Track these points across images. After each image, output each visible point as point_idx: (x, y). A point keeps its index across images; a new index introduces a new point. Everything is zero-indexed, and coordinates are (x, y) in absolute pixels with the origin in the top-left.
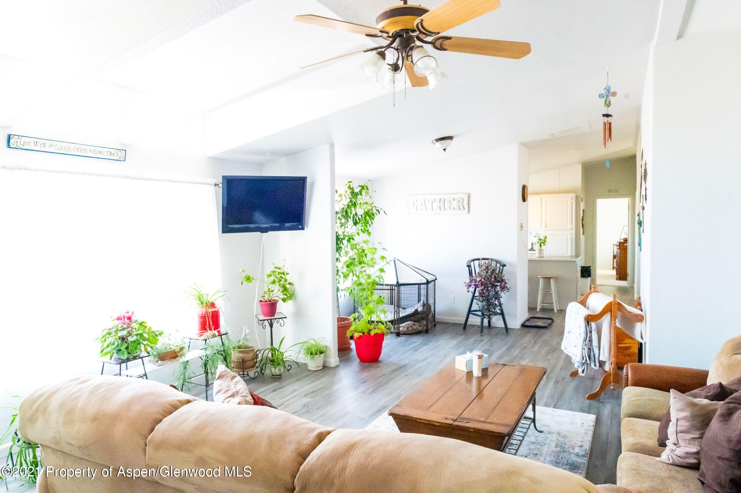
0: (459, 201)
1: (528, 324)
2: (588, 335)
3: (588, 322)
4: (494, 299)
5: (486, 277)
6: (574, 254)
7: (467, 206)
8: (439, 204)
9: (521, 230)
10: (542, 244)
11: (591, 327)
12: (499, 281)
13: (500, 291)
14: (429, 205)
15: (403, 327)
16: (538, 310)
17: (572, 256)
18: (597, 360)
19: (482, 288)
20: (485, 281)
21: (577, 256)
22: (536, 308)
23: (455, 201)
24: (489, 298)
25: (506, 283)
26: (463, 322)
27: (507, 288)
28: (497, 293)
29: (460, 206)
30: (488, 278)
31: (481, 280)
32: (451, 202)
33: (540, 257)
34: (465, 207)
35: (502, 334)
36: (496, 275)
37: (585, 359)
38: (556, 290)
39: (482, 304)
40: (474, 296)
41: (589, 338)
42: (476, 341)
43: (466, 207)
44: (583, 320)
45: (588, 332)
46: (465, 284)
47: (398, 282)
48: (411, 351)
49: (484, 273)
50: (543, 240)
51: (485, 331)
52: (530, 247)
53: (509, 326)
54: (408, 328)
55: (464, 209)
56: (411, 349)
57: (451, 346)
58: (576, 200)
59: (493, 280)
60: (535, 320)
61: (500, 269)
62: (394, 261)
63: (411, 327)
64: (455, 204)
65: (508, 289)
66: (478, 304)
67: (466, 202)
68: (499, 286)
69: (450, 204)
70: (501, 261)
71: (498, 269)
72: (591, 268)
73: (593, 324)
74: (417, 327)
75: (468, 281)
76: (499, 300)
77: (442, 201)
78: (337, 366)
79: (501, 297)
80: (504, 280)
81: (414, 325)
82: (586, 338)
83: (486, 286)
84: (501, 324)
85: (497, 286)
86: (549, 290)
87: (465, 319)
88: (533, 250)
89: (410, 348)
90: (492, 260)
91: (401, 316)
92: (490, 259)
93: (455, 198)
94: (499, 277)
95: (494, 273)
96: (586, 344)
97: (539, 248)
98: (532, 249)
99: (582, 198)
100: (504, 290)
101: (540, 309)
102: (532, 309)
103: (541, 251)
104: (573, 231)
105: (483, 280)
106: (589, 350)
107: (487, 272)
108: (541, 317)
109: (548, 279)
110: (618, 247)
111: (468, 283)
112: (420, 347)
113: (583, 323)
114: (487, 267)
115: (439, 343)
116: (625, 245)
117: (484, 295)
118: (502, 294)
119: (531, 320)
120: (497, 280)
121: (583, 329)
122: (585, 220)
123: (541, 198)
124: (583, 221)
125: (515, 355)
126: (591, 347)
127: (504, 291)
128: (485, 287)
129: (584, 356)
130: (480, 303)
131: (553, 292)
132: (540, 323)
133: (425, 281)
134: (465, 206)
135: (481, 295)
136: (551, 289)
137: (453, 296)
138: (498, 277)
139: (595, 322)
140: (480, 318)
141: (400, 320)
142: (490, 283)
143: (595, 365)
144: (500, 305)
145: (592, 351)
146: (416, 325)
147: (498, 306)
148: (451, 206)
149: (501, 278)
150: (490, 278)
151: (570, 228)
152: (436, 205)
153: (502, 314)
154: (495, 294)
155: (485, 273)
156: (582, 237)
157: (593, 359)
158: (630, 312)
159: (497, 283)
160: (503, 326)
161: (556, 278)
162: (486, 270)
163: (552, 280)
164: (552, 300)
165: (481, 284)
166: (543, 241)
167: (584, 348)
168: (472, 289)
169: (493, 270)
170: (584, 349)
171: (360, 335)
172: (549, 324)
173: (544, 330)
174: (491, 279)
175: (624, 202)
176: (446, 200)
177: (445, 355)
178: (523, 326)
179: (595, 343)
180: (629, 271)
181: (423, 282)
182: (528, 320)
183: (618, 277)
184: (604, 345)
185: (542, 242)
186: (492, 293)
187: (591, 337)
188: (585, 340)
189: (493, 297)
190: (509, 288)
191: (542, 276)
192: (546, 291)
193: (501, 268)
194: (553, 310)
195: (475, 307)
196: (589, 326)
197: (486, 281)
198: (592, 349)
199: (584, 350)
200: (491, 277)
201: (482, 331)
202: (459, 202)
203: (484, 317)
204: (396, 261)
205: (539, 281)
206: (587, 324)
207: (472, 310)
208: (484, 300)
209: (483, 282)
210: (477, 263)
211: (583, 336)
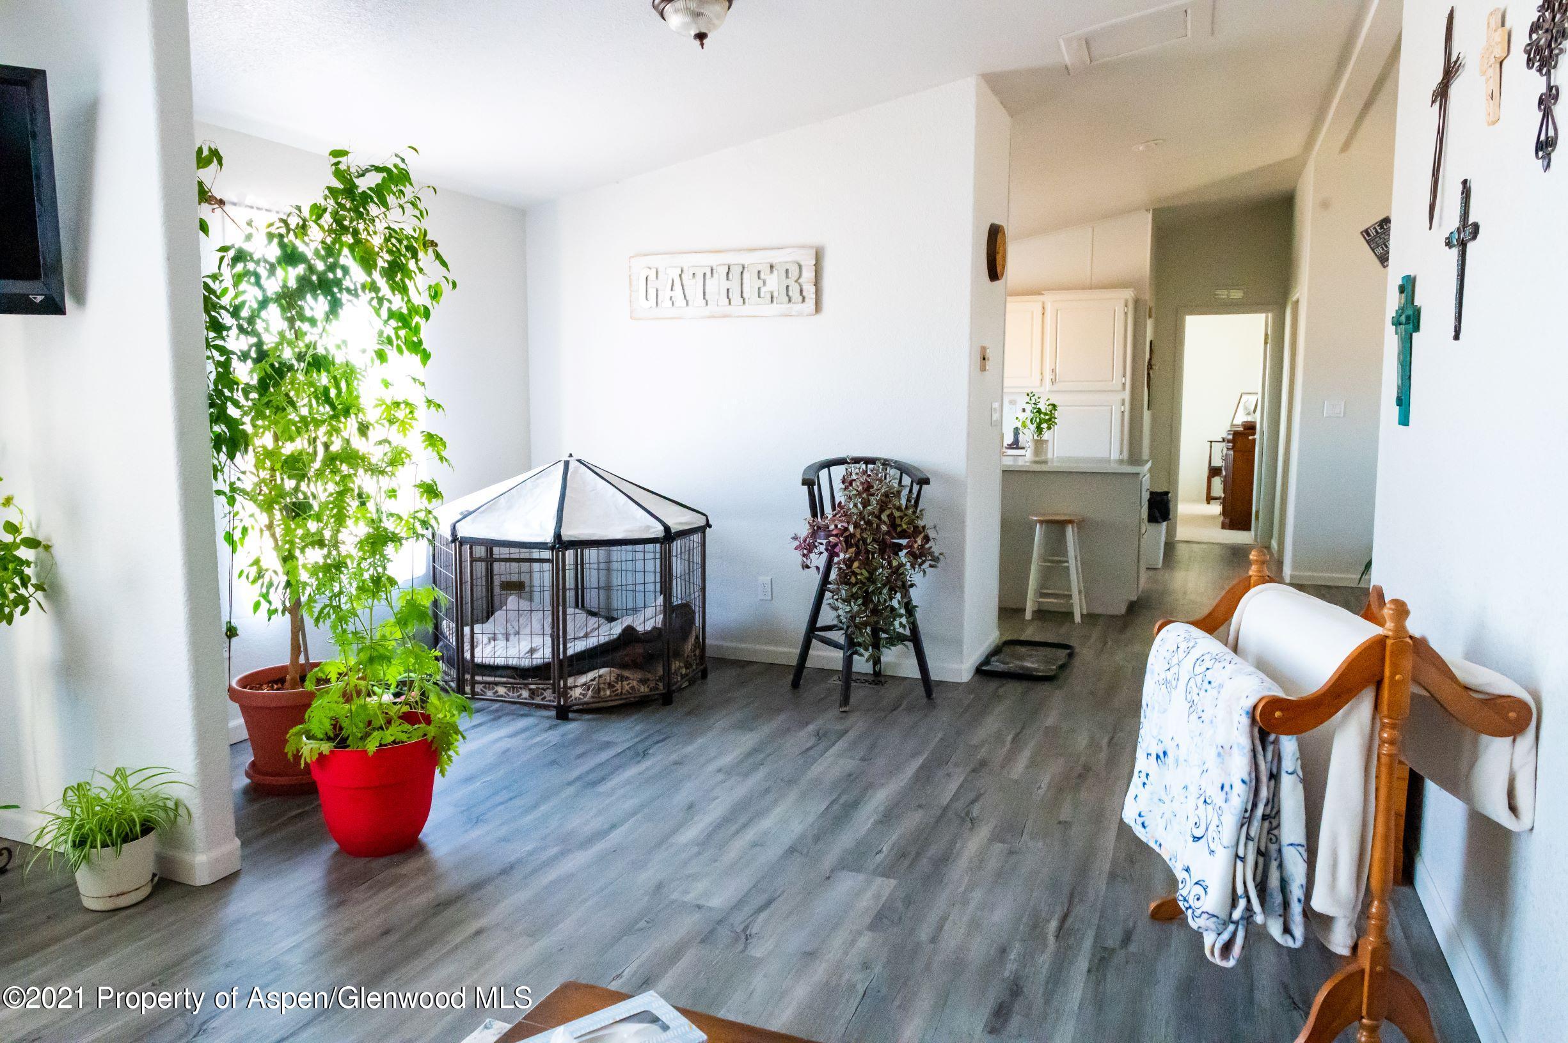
0: (787, 271)
1: (997, 665)
2: (1264, 793)
3: (1263, 736)
4: (885, 591)
5: (863, 518)
6: (1125, 456)
7: (813, 289)
8: (727, 284)
9: (983, 369)
10: (1044, 426)
11: (1278, 757)
12: (904, 531)
13: (908, 566)
14: (694, 288)
15: (580, 686)
16: (1028, 615)
17: (1121, 462)
18: (1296, 909)
19: (847, 556)
20: (858, 531)
21: (1134, 458)
22: (1023, 610)
23: (775, 272)
24: (871, 589)
25: (927, 539)
26: (794, 662)
27: (931, 554)
28: (897, 571)
29: (790, 288)
30: (869, 523)
31: (846, 529)
32: (762, 275)
33: (1036, 462)
34: (804, 294)
35: (910, 709)
36: (897, 514)
37: (1242, 903)
38: (1079, 558)
39: (848, 609)
40: (825, 581)
41: (1266, 804)
42: (819, 735)
43: (809, 290)
44: (1245, 721)
45: (1264, 778)
46: (797, 543)
47: (558, 536)
48: (571, 790)
49: (855, 505)
50: (1046, 414)
51: (858, 694)
52: (1009, 439)
53: (934, 675)
54: (598, 690)
55: (804, 298)
56: (579, 778)
57: (727, 759)
58: (1136, 309)
59: (884, 528)
60: (1023, 650)
61: (911, 491)
62: (567, 464)
63: (610, 685)
64: (774, 282)
65: (936, 559)
66: (836, 609)
67: (808, 275)
68: (906, 547)
69: (760, 283)
70: (914, 467)
71: (905, 492)
72: (1170, 495)
73: (1289, 745)
74: (633, 683)
75: (804, 531)
76: (906, 594)
77: (735, 273)
78: (228, 881)
79: (912, 586)
80: (924, 527)
81: (619, 678)
82: (1255, 805)
83: (862, 547)
84: (909, 668)
85: (900, 547)
86: (1064, 559)
87: (796, 651)
88: (1018, 448)
89: (576, 773)
90: (886, 463)
91: (570, 652)
92: (879, 459)
93: (774, 261)
94: (906, 519)
95: (890, 506)
96: (1252, 834)
97: (1035, 437)
98: (1015, 445)
99: (1150, 309)
100: (924, 562)
101: (1034, 612)
102: (1009, 612)
103: (1039, 445)
104: (1127, 395)
105: (851, 528)
106: (1261, 860)
107: (866, 504)
108: (1037, 639)
109: (1057, 526)
110: (1231, 445)
111: (805, 541)
112: (617, 768)
113: (1239, 736)
114: (868, 487)
115: (689, 749)
116: (1250, 438)
117: (853, 580)
118: (915, 577)
119: (1006, 649)
120: (899, 529)
121: (1239, 765)
122: (1156, 368)
123: (1043, 303)
124: (1151, 372)
125: (946, 797)
126: (1273, 848)
127: (920, 565)
128: (857, 553)
129: (1240, 890)
130: (839, 604)
131: (1072, 565)
132: (1032, 663)
133: (657, 531)
134: (804, 287)
135: (844, 579)
136: (1067, 556)
137: (769, 578)
138: (901, 518)
139: (1295, 736)
140: (839, 654)
141: (570, 665)
142: (874, 540)
143: (1287, 930)
144: (910, 609)
145: (1274, 865)
146: (627, 678)
147: (901, 616)
148: (763, 290)
149: (911, 522)
150: (876, 521)
151: (1120, 387)
152: (716, 286)
153: (915, 638)
154: (890, 575)
155: (860, 506)
156: (1147, 415)
157: (1278, 899)
158: (1467, 688)
159: (900, 537)
160: (916, 674)
161: (1081, 524)
162: (864, 495)
163: (1070, 531)
164: (1069, 589)
165: (846, 541)
166: (1047, 417)
167: (1241, 853)
168: (819, 560)
169: (886, 495)
170: (1243, 859)
171: (321, 754)
172: (1062, 667)
173: (1045, 687)
174: (878, 526)
175: (1256, 324)
176: (746, 270)
177: (691, 806)
178: (981, 671)
179: (1292, 829)
180: (1257, 503)
181: (653, 536)
182: (996, 651)
183: (1227, 521)
184: (1334, 839)
185: (1044, 419)
186: (882, 573)
187: (1274, 799)
188: (1246, 820)
189: (884, 585)
190: (936, 554)
191: (1041, 518)
192: (1052, 561)
193: (916, 488)
194: (1069, 615)
195: (827, 617)
196: (1270, 748)
197: (863, 531)
198: (1274, 855)
199: (1239, 864)
200: (879, 518)
201: (845, 700)
202: (787, 277)
203: (856, 652)
204: (573, 464)
205: (1033, 530)
206: (1258, 742)
207: (819, 624)
208: (854, 597)
209: (852, 536)
210: (838, 472)
211: (1239, 797)
